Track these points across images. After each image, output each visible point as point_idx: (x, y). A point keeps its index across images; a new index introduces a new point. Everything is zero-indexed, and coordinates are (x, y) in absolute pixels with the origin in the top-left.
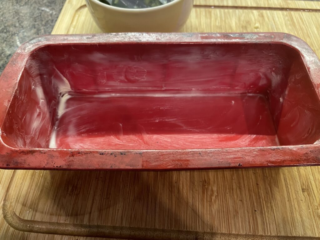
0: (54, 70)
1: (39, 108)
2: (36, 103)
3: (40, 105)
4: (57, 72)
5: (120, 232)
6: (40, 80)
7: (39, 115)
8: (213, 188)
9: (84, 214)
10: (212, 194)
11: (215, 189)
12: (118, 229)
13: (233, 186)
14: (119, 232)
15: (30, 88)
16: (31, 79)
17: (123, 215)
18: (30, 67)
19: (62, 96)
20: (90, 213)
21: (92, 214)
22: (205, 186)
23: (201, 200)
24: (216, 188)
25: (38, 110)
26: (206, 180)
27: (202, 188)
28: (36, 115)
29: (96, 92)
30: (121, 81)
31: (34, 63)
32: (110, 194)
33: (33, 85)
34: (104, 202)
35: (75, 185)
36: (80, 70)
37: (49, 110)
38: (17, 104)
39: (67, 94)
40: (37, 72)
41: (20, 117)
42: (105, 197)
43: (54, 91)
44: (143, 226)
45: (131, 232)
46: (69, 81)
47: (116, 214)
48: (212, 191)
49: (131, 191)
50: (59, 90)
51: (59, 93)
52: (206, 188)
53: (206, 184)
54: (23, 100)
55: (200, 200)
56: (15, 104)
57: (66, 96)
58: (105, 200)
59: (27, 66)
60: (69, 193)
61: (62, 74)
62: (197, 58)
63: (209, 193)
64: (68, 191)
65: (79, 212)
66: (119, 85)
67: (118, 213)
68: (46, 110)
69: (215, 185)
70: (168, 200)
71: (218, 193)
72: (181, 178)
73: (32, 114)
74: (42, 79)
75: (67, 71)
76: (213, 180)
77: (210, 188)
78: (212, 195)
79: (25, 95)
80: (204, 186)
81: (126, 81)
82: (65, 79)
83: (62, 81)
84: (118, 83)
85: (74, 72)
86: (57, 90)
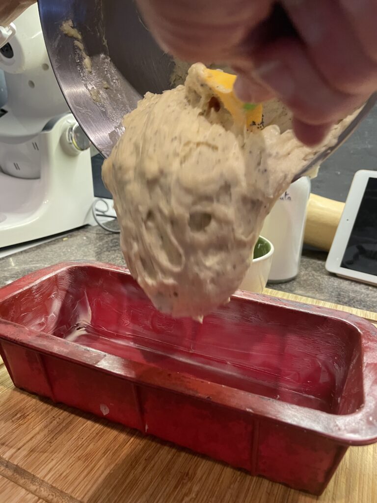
0: (84, 293)
1: (46, 319)
2: (46, 312)
3: (49, 317)
4: (85, 298)
5: (37, 489)
6: (64, 296)
7: (41, 325)
8: (194, 487)
9: (11, 447)
10: (187, 493)
11: (196, 489)
12: (37, 484)
13: (224, 496)
14: (35, 488)
15: (50, 294)
16: (56, 288)
17: (53, 467)
18: (62, 278)
19: (78, 329)
20: (19, 449)
21: (20, 451)
22: (185, 479)
23: (167, 495)
24: (198, 488)
25: (43, 319)
26: (190, 474)
27: (177, 480)
28: (38, 322)
29: (114, 334)
30: (146, 328)
31: (67, 277)
32: (56, 439)
33: (54, 294)
34: (43, 444)
35: (26, 415)
36: (109, 302)
37: (55, 329)
38: (28, 296)
39: (84, 329)
40: (67, 288)
41: (22, 309)
42: (48, 440)
43: (72, 317)
44: (69, 492)
45: (49, 495)
46: (92, 313)
47: (47, 463)
48: (190, 490)
49: (82, 447)
50: (78, 320)
51: (77, 323)
52: (183, 483)
53: (187, 478)
54: (36, 298)
55: (165, 494)
56: (26, 294)
57: (83, 330)
58: (46, 443)
59: (59, 275)
60: (13, 419)
61: (89, 301)
62: (236, 317)
63: (185, 490)
64: (13, 417)
65: (7, 443)
66: (141, 331)
67: (50, 462)
68: (52, 326)
69: (199, 485)
70: (121, 475)
71: (197, 495)
72: (156, 457)
73: (35, 318)
74: (66, 296)
75: (95, 299)
76: (200, 477)
77: (189, 485)
78: (186, 495)
79: (40, 295)
80: (182, 478)
81: (151, 328)
82: (89, 308)
83: (86, 310)
84: (142, 329)
85: (101, 302)
86: (76, 317)
